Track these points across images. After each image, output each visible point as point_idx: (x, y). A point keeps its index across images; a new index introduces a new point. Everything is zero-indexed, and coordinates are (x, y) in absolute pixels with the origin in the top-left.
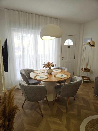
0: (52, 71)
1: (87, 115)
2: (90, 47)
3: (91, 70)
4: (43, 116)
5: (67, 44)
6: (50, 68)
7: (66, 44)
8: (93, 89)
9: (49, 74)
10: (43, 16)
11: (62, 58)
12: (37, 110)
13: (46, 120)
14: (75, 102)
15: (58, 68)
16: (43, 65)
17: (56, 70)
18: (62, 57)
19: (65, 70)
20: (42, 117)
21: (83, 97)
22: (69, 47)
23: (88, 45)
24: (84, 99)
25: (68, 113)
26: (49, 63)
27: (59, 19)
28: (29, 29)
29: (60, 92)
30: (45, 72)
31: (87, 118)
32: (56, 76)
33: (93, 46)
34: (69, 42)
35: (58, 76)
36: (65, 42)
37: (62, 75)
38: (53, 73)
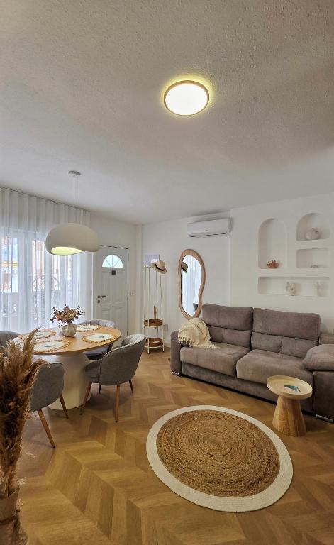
0: (76, 330)
1: (160, 414)
2: (158, 273)
3: (163, 322)
4: (54, 448)
5: (109, 266)
6: (70, 321)
7: (105, 264)
8: (169, 363)
9: (67, 336)
10: (48, 200)
11: (98, 299)
12: (35, 438)
13: (65, 452)
14: (135, 396)
15: (90, 323)
16: (52, 316)
17: (85, 327)
18: (99, 297)
19: (108, 325)
20: (52, 449)
21: (150, 381)
22: (114, 273)
23: (154, 270)
24: (152, 387)
25: (119, 422)
26: (67, 308)
27: (89, 211)
28: (19, 227)
29: (98, 376)
30: (54, 334)
31: (160, 419)
32: (88, 338)
33: (162, 270)
34: (113, 261)
35: (92, 338)
36: (105, 262)
37: (101, 335)
38: (77, 334)
